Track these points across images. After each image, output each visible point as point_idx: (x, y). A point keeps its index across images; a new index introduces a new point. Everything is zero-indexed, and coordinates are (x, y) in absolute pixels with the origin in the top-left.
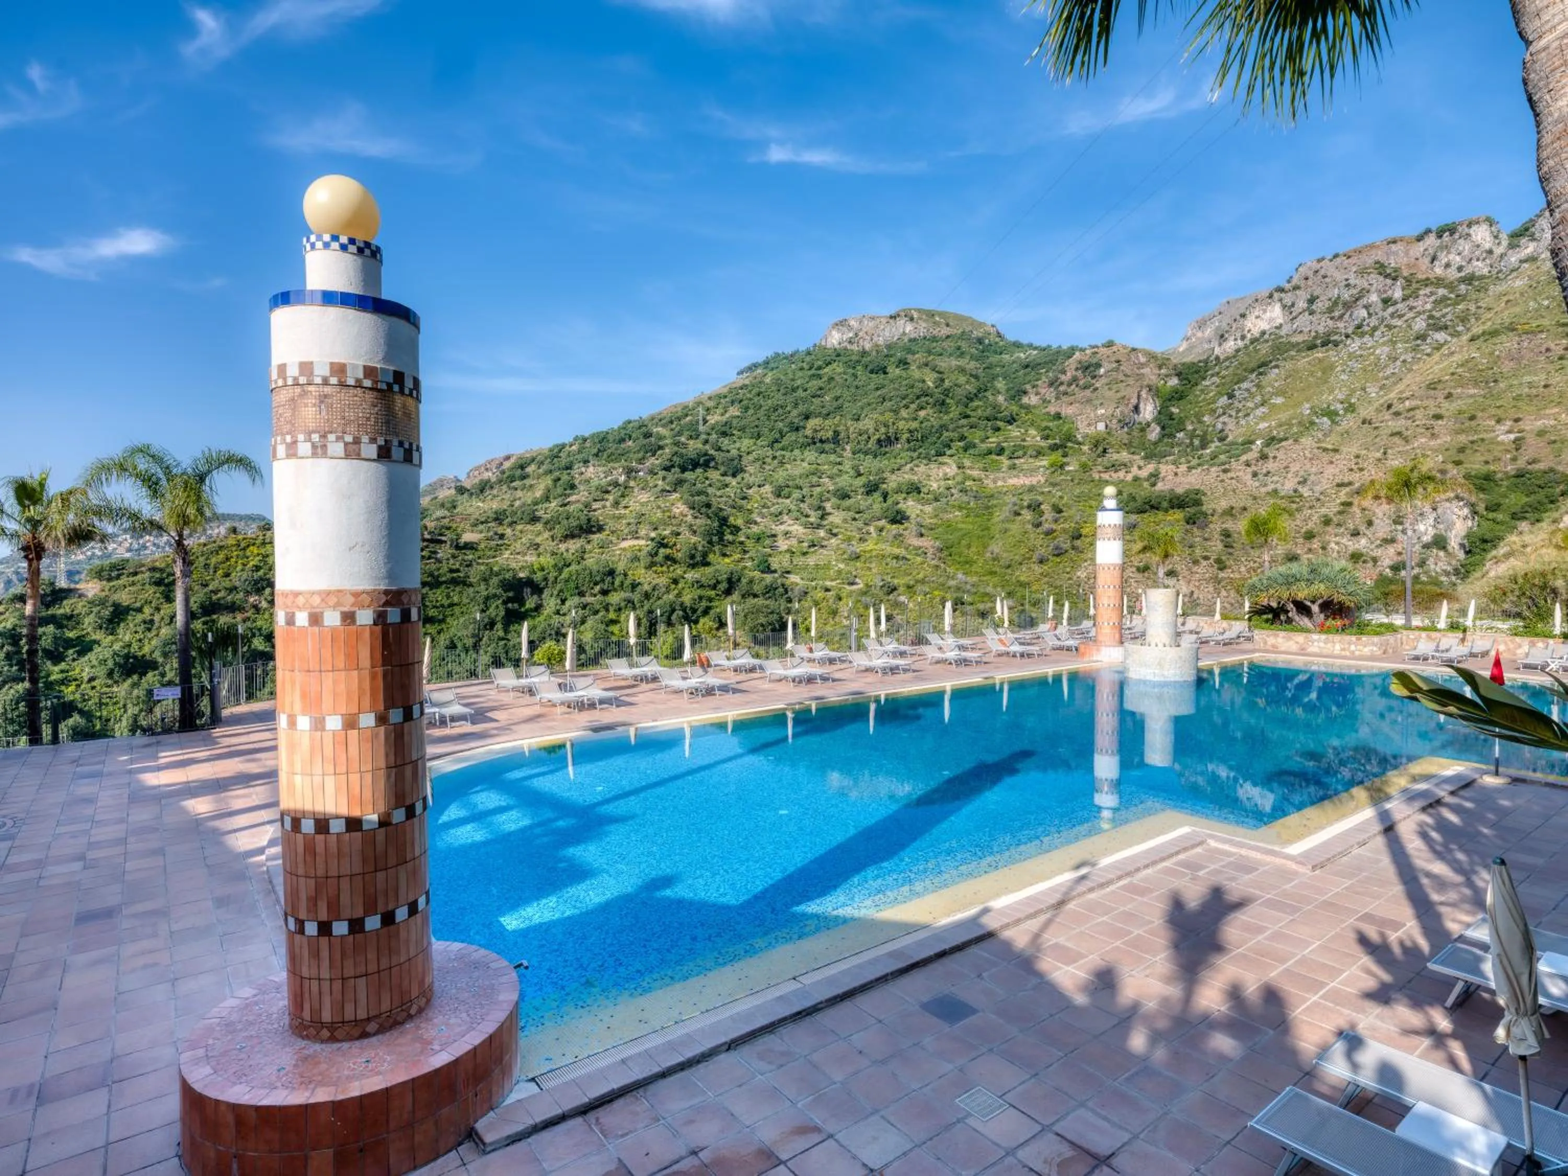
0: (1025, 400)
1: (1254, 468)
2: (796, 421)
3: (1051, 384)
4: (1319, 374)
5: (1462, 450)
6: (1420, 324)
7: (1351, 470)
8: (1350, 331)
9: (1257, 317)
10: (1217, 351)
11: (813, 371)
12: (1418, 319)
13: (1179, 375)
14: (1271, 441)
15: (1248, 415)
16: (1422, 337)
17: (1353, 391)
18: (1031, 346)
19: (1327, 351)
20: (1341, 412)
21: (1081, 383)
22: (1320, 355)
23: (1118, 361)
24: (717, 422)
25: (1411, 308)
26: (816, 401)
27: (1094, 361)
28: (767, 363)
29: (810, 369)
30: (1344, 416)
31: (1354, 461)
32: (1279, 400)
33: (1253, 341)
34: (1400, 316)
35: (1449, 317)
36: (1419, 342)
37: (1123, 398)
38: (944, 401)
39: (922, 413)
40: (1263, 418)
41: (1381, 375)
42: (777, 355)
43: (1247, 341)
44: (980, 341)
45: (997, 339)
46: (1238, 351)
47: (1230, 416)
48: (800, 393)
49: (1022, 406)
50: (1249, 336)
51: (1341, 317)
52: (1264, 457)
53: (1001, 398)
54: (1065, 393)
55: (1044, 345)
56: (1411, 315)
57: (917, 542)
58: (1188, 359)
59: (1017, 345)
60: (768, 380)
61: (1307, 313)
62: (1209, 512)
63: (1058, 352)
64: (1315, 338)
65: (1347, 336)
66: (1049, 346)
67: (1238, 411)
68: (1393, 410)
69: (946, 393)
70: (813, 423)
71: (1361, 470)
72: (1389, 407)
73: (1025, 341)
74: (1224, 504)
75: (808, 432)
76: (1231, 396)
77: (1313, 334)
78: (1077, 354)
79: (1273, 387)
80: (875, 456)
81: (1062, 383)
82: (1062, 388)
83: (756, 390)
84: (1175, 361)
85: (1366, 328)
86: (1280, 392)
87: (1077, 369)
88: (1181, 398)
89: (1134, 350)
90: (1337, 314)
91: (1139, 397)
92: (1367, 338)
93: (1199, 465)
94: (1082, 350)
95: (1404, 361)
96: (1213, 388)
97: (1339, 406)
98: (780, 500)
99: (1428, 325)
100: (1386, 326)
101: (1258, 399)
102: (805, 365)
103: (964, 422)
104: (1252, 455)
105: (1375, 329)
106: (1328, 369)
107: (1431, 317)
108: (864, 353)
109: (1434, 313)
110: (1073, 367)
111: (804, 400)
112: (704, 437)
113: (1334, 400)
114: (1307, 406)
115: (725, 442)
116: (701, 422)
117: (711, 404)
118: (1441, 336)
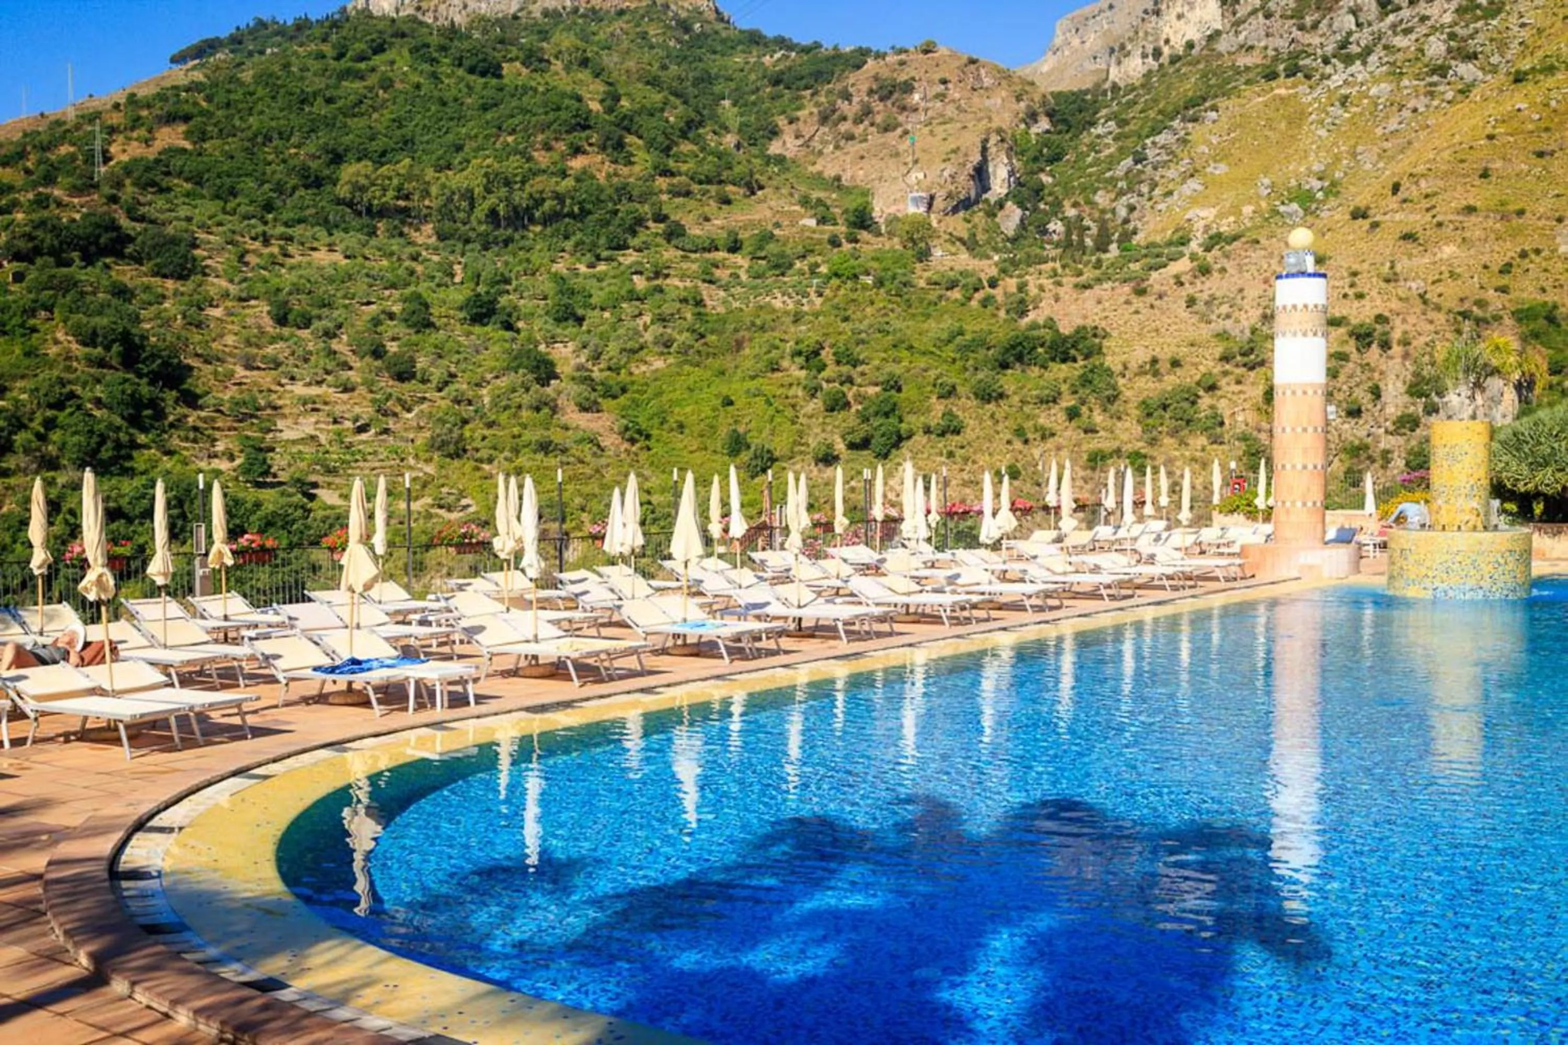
0: (775, 148)
1: (1188, 290)
2: (314, 165)
3: (824, 119)
4: (1283, 125)
5: (1506, 269)
6: (1436, 48)
7: (1345, 296)
8: (1330, 49)
9: (1180, 17)
10: (1115, 74)
11: (344, 64)
12: (1432, 38)
13: (1050, 115)
14: (1215, 240)
15: (1170, 193)
16: (1441, 70)
17: (1337, 159)
18: (782, 43)
19: (1294, 86)
20: (1320, 195)
21: (879, 119)
22: (1282, 91)
23: (944, 82)
24: (135, 161)
25: (1424, 19)
26: (356, 123)
27: (903, 77)
28: (236, 41)
29: (340, 57)
30: (1324, 202)
31: (1348, 281)
32: (1221, 169)
33: (1175, 59)
34: (1407, 31)
35: (1481, 37)
36: (1435, 78)
37: (955, 151)
38: (621, 138)
39: (577, 163)
40: (1194, 200)
41: (1379, 131)
42: (261, 24)
43: (1164, 59)
44: (685, 26)
45: (719, 26)
46: (1148, 75)
47: (1141, 195)
48: (320, 108)
49: (768, 160)
50: (1166, 50)
51: (1315, 26)
52: (1205, 271)
53: (730, 140)
54: (850, 137)
55: (806, 42)
56: (1423, 30)
57: (583, 421)
58: (1065, 86)
59: (755, 39)
60: (247, 76)
61: (1260, 15)
62: (1118, 368)
63: (837, 57)
64: (1276, 59)
65: (1326, 61)
66: (817, 45)
67: (1154, 186)
68: (1401, 195)
69: (627, 124)
70: (350, 171)
71: (1360, 296)
72: (1396, 188)
73: (770, 32)
74: (1140, 356)
75: (343, 191)
76: (1140, 159)
77: (1271, 53)
78: (870, 62)
79: (1209, 144)
80: (486, 248)
81: (844, 119)
82: (844, 127)
83: (221, 98)
84: (1042, 90)
85: (1354, 49)
86: (1220, 155)
87: (871, 92)
88: (1055, 158)
89: (973, 61)
90: (1308, 20)
91: (984, 150)
92: (1357, 66)
93: (1099, 280)
94: (880, 56)
95: (1415, 110)
96: (1109, 140)
97: (1317, 184)
98: (286, 331)
99: (1449, 50)
100: (1386, 47)
101: (1184, 165)
102: (326, 48)
103: (662, 182)
104: (1183, 266)
105: (1367, 51)
106: (1297, 118)
107: (1452, 36)
108: (452, 31)
109: (1457, 29)
110: (865, 88)
111: (329, 124)
112: (107, 190)
113: (1310, 172)
114: (1267, 181)
115: (155, 205)
116: (99, 158)
117: (116, 119)
118: (1467, 70)
